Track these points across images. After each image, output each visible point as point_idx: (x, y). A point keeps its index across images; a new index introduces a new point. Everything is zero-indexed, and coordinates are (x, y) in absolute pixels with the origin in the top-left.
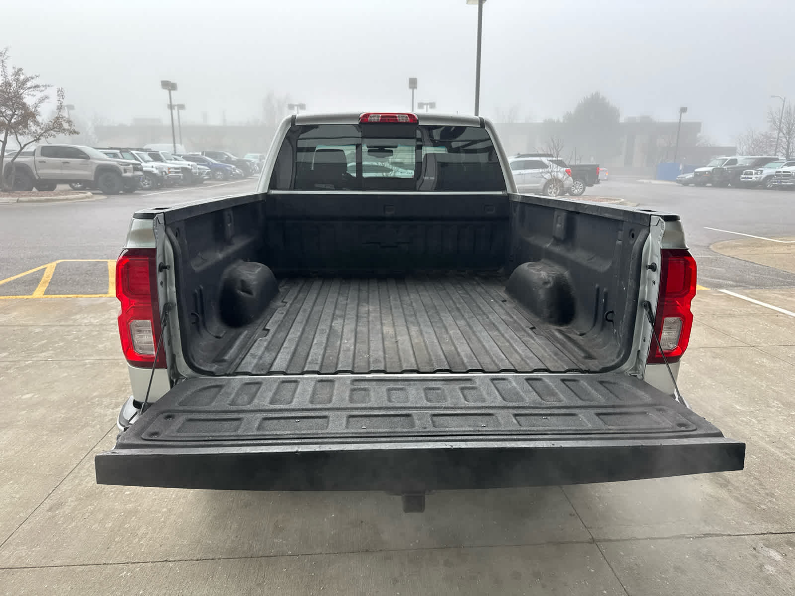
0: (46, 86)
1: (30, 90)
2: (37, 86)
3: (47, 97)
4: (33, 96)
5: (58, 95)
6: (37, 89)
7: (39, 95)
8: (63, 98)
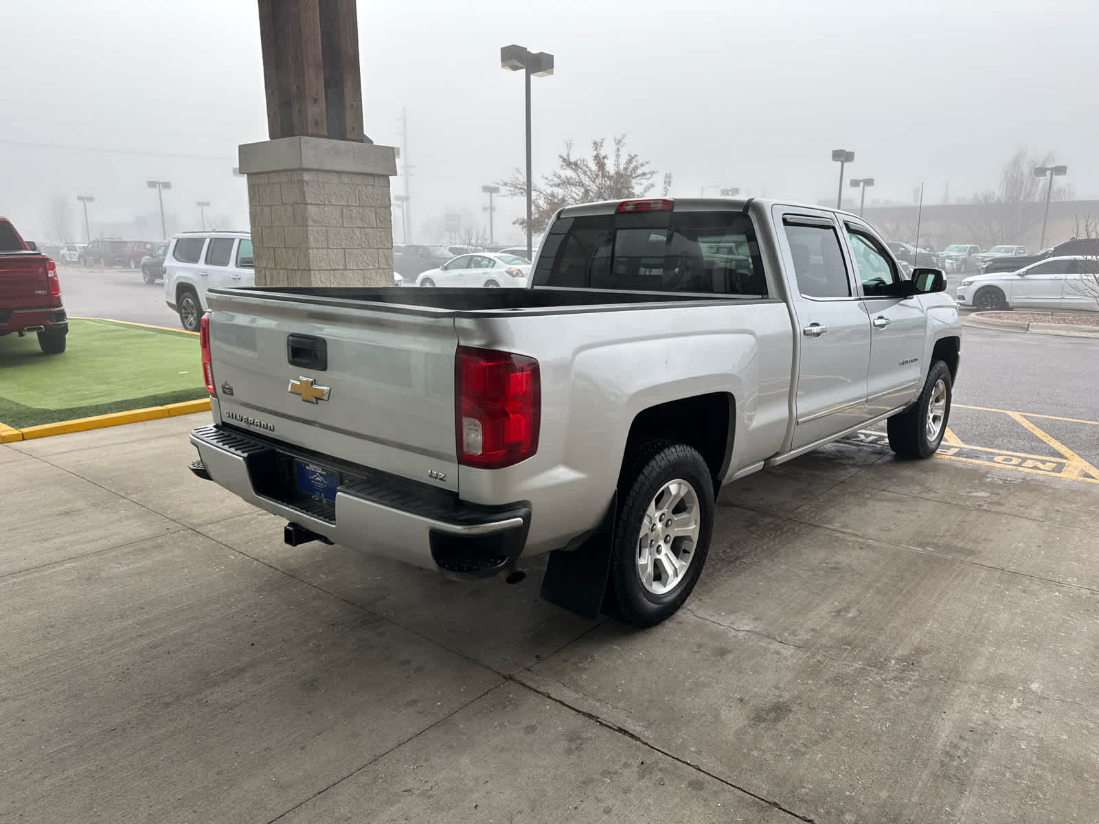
0: (652, 173)
1: (638, 178)
2: (644, 174)
3: (652, 186)
4: (641, 184)
5: (665, 182)
6: (644, 177)
7: (645, 183)
8: (669, 185)
